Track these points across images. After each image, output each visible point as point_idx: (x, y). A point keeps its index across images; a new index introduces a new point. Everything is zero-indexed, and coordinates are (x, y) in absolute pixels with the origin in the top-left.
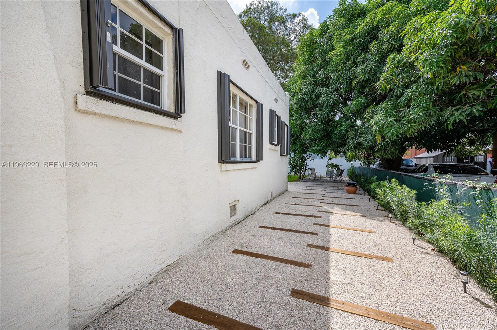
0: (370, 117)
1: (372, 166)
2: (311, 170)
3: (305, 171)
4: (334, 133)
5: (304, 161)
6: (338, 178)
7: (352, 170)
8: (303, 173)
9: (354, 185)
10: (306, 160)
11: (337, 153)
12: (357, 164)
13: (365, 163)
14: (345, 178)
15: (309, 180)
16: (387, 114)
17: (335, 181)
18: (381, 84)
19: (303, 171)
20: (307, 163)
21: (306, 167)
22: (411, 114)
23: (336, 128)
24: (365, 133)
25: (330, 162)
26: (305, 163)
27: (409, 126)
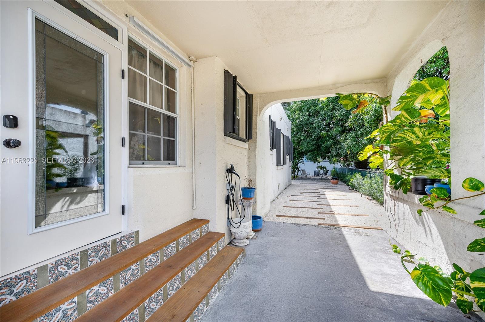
0: (344, 139)
1: (350, 167)
2: (302, 171)
3: (298, 172)
4: (323, 147)
5: (297, 165)
6: (324, 177)
7: (335, 170)
8: (296, 173)
9: (336, 179)
10: (298, 163)
11: (324, 158)
12: (338, 166)
13: (345, 165)
14: (329, 176)
15: (301, 179)
16: (353, 140)
17: (322, 179)
18: (348, 124)
19: (296, 172)
20: (299, 166)
21: (298, 169)
22: (363, 141)
23: (324, 143)
24: (342, 148)
25: (319, 165)
26: (298, 166)
27: (362, 147)
